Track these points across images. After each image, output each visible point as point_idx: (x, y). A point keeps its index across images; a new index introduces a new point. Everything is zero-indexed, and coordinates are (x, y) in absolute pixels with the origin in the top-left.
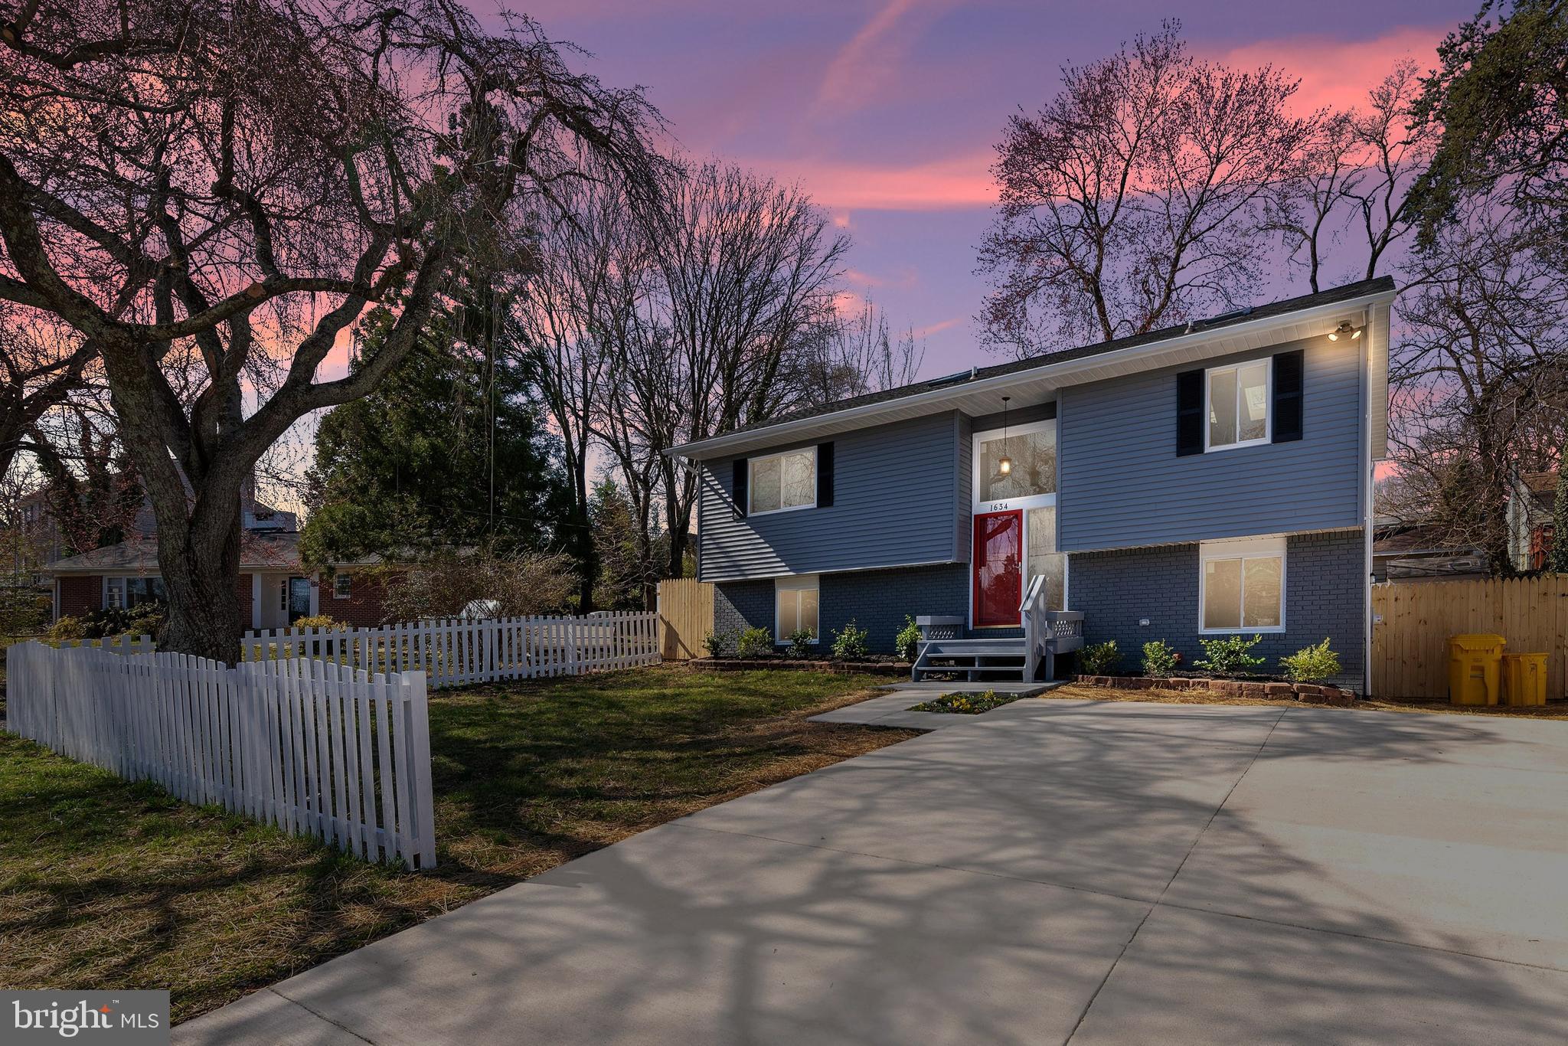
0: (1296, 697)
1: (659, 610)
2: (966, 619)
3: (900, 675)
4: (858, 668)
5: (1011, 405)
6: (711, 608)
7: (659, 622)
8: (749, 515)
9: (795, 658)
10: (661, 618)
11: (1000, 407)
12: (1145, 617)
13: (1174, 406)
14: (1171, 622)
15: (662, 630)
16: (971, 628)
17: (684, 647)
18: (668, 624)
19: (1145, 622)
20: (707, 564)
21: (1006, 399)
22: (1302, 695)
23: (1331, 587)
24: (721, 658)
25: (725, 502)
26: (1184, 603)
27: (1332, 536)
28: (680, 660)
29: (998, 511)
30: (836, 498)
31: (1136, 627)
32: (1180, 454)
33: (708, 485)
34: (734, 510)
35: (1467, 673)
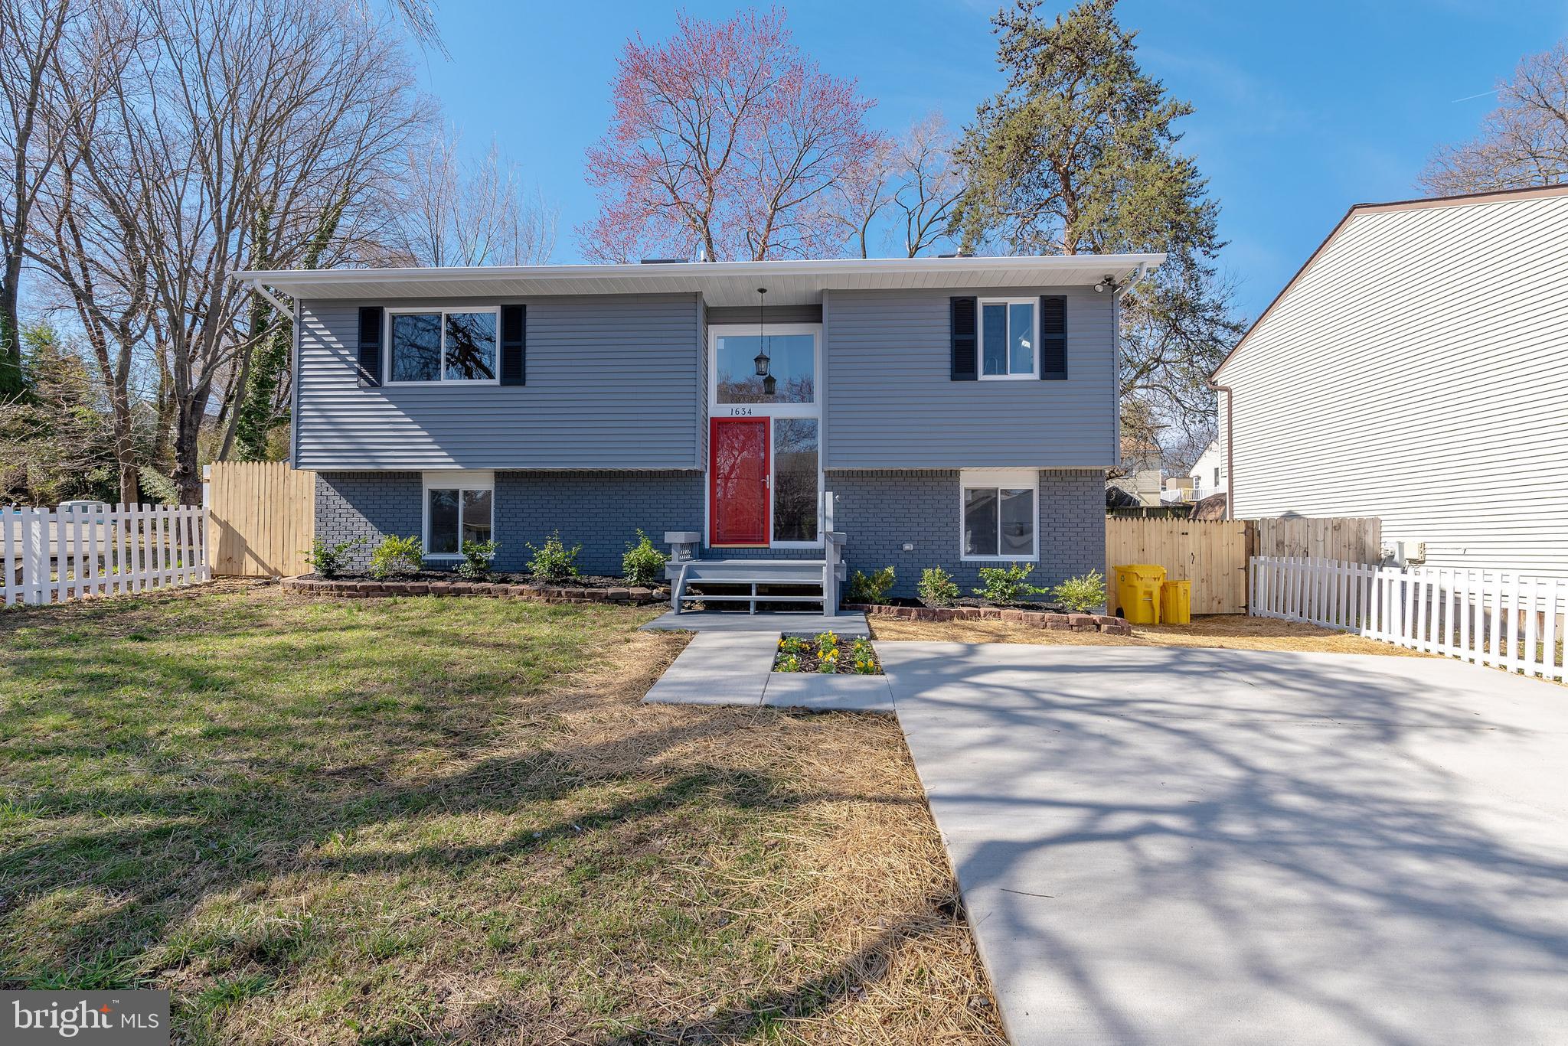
0: (1099, 627)
1: (207, 503)
2: (703, 536)
3: (640, 604)
4: (582, 595)
5: (768, 300)
6: (310, 506)
7: (208, 521)
8: (386, 382)
9: (470, 580)
10: (212, 514)
11: (757, 300)
12: (908, 542)
13: (948, 329)
14: (934, 547)
15: (213, 534)
16: (707, 545)
17: (257, 559)
18: (225, 526)
19: (908, 547)
20: (308, 444)
21: (762, 291)
22: (1104, 627)
23: (1079, 520)
24: (336, 578)
25: (343, 360)
26: (946, 529)
27: (1079, 473)
28: (247, 577)
29: (740, 415)
30: (528, 377)
31: (899, 552)
32: (953, 378)
33: (312, 334)
34: (360, 374)
35: (1141, 597)
